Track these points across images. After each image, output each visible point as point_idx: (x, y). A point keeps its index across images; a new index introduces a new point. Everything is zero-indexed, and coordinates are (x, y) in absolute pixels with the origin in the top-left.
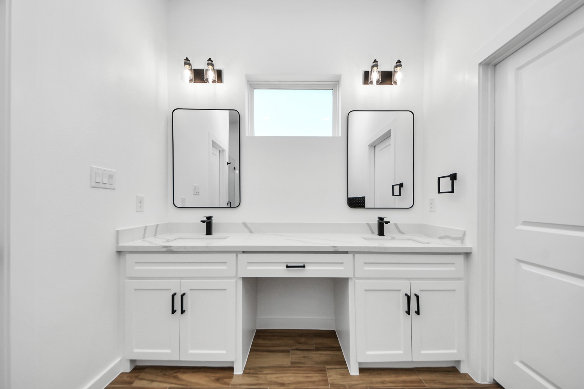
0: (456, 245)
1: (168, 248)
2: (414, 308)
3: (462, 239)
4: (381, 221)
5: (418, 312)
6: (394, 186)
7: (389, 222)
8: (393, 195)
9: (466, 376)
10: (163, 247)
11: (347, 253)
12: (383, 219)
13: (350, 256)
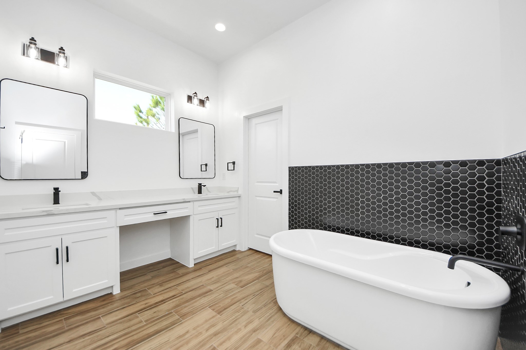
0: (235, 194)
1: (48, 212)
2: (220, 224)
3: (237, 191)
4: (200, 186)
5: (221, 226)
6: (202, 165)
7: (206, 186)
8: (201, 171)
9: (239, 251)
10: (43, 212)
11: (189, 202)
12: (201, 184)
13: (191, 203)
